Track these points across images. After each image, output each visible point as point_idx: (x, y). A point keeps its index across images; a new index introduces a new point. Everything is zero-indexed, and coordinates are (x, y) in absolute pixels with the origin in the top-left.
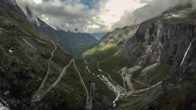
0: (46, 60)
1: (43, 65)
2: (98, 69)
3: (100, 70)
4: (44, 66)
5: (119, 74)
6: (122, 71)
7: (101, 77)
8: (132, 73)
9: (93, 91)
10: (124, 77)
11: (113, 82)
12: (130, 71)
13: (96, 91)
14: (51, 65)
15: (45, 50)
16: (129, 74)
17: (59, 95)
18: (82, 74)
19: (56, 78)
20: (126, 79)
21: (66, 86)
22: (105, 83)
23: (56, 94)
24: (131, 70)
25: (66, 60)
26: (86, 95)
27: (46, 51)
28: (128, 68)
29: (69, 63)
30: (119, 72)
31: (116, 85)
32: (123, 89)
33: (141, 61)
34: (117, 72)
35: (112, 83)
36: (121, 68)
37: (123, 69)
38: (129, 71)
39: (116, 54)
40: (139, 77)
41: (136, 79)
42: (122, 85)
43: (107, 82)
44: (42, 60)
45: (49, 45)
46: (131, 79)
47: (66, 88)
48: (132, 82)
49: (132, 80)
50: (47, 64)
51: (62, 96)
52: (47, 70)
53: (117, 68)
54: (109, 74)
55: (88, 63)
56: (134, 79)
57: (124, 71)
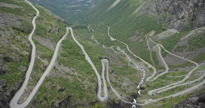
0: (26, 37)
1: (23, 46)
2: (109, 38)
3: (112, 39)
4: (26, 47)
5: (142, 43)
6: (146, 38)
7: (115, 49)
9: (106, 71)
10: (151, 48)
11: (135, 55)
12: (160, 38)
13: (111, 71)
14: (36, 43)
15: (19, 20)
17: (59, 87)
18: (88, 49)
19: (49, 61)
20: (154, 51)
21: (67, 71)
22: (122, 57)
23: (54, 87)
24: (161, 35)
25: (59, 30)
26: (97, 80)
27: (22, 20)
28: (156, 34)
29: (65, 34)
30: (141, 40)
31: (140, 61)
32: (150, 66)
33: (179, 21)
34: (139, 40)
35: (134, 57)
38: (158, 37)
39: (136, 11)
40: (175, 48)
41: (171, 51)
42: (148, 60)
43: (125, 56)
44: (19, 37)
45: (24, 10)
46: (162, 50)
47: (67, 74)
48: (164, 55)
50: (29, 42)
51: (63, 88)
52: (31, 51)
53: (138, 33)
54: (127, 44)
55: (93, 30)
56: (166, 51)
57: (150, 39)
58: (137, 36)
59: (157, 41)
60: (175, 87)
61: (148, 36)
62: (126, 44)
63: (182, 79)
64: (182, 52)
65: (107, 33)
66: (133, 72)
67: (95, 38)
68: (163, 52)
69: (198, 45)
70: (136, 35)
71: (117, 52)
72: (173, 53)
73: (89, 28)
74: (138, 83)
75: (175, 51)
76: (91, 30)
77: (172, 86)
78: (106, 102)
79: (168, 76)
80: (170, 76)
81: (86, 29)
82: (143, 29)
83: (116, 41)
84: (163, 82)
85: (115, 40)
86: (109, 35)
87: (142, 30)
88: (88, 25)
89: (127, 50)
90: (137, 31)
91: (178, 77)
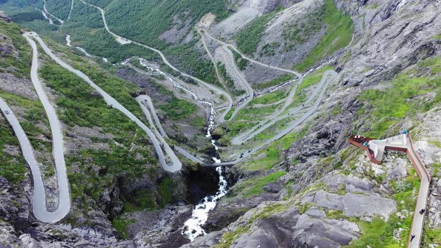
2: (113, 39)
3: (122, 41)
5: (192, 43)
6: (199, 31)
7: (137, 64)
8: (233, 38)
10: (213, 52)
11: (184, 74)
12: (227, 31)
16: (223, 40)
20: (220, 60)
22: (159, 82)
26: (150, 138)
28: (218, 20)
30: (189, 39)
31: (196, 84)
32: (219, 92)
34: (185, 37)
35: (181, 77)
36: (193, 23)
37: (200, 24)
38: (222, 29)
40: (259, 48)
41: (253, 56)
42: (213, 81)
43: (162, 78)
46: (237, 57)
47: (95, 141)
48: (242, 65)
49: (238, 61)
51: (104, 167)
53: (180, 22)
54: (161, 50)
55: (62, 22)
56: (244, 57)
57: (206, 33)
58: (179, 29)
59: (222, 36)
60: (272, 123)
61: (203, 27)
62: (157, 49)
63: (279, 106)
64: (274, 54)
65: (103, 26)
66: (190, 109)
67: (78, 43)
68: (239, 60)
69: (299, 39)
70: (176, 27)
71: (142, 72)
72: (257, 60)
73: (48, 16)
74: (206, 128)
75: (261, 55)
76: (56, 22)
77: (269, 121)
78: (180, 172)
79: (255, 106)
80: (259, 106)
81: (41, 22)
82: (187, 11)
83: (131, 44)
84: (251, 119)
85: (129, 42)
86: (111, 30)
87: (186, 13)
88: (42, 9)
89: (164, 64)
90: (175, 18)
91: (273, 105)
